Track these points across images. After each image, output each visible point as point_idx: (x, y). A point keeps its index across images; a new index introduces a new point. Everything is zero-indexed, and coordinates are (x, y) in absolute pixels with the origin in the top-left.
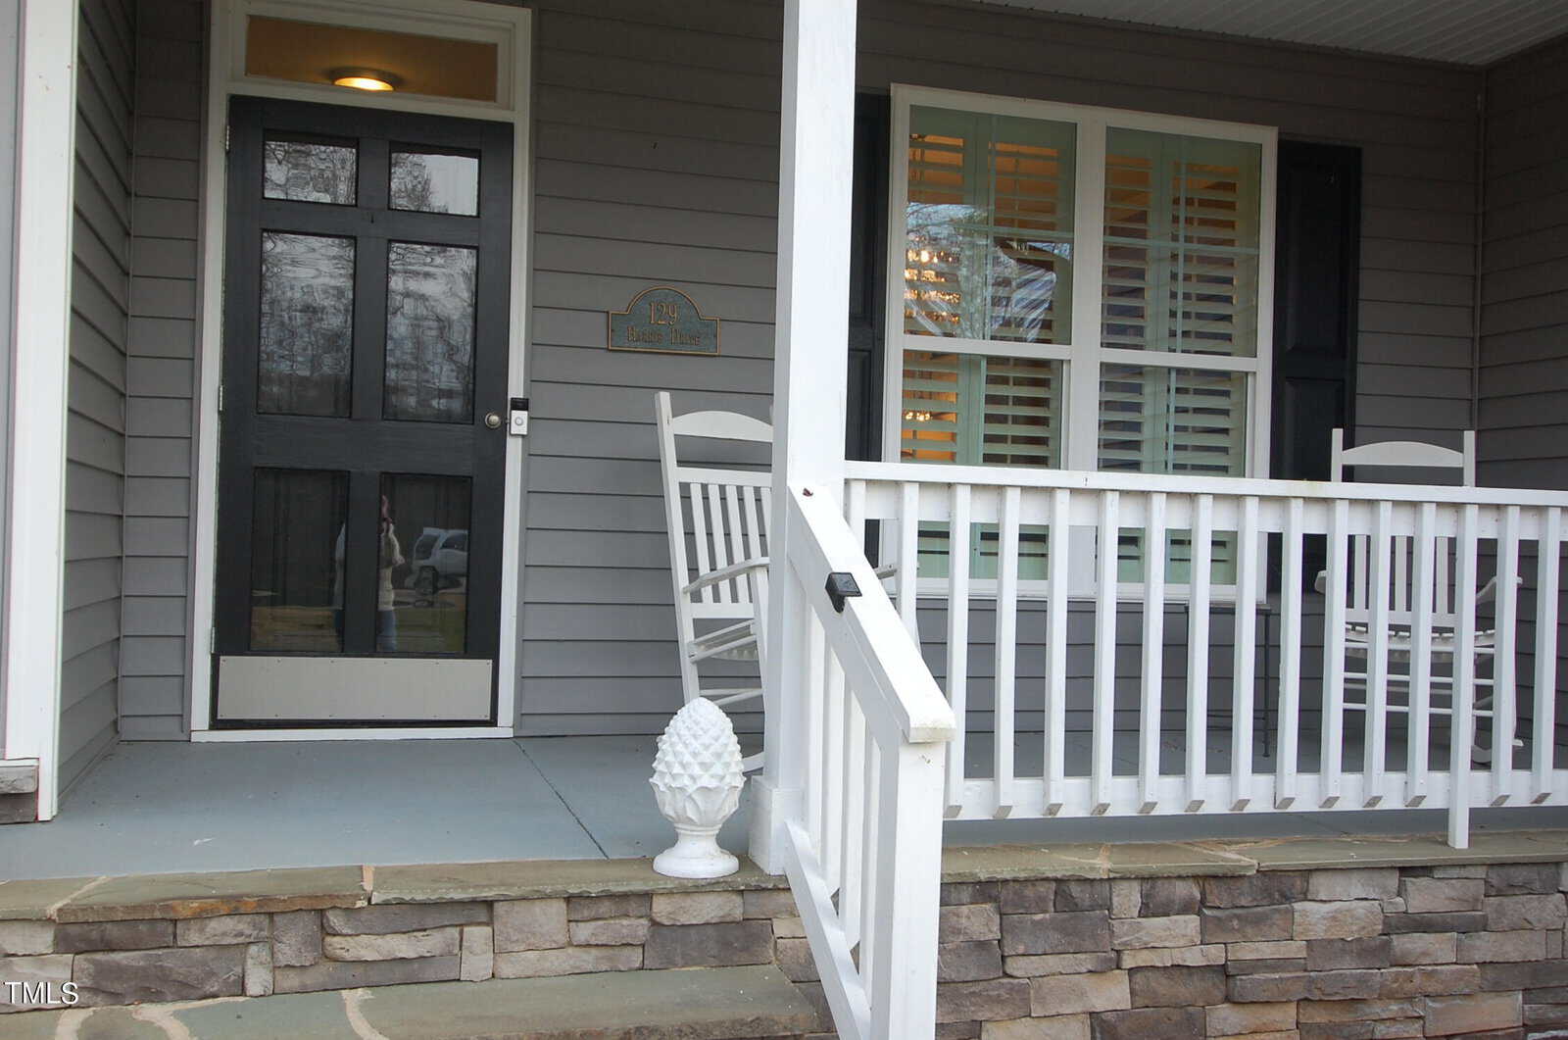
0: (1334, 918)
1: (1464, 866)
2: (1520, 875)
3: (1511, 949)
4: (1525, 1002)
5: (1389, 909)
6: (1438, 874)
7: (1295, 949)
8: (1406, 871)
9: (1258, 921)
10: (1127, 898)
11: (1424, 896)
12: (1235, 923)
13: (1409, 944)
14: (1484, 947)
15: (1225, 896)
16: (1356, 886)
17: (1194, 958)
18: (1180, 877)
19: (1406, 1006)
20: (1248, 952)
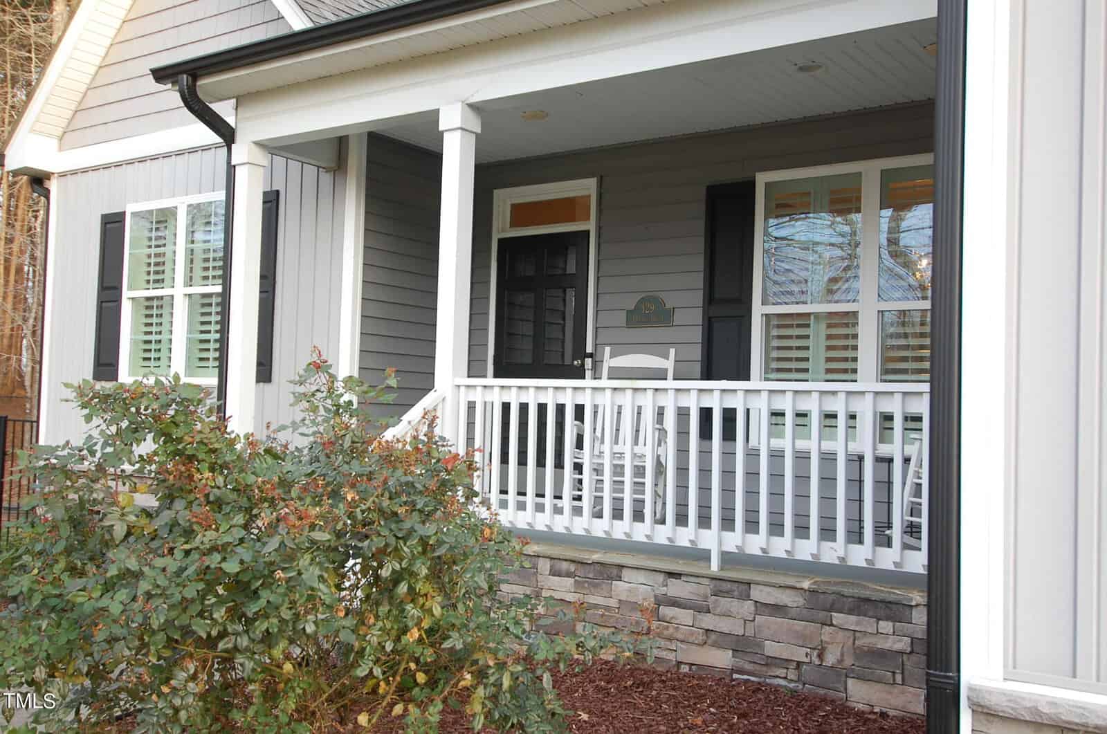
0: (630, 591)
1: (698, 576)
2: (728, 586)
3: (724, 625)
4: (733, 657)
5: (657, 592)
6: (683, 578)
7: (613, 603)
8: (671, 575)
9: (596, 586)
10: (544, 566)
11: (676, 589)
12: (586, 585)
13: (667, 611)
14: (708, 621)
15: (582, 571)
16: (641, 577)
17: (570, 597)
18: (566, 560)
19: (668, 643)
20: (593, 599)
